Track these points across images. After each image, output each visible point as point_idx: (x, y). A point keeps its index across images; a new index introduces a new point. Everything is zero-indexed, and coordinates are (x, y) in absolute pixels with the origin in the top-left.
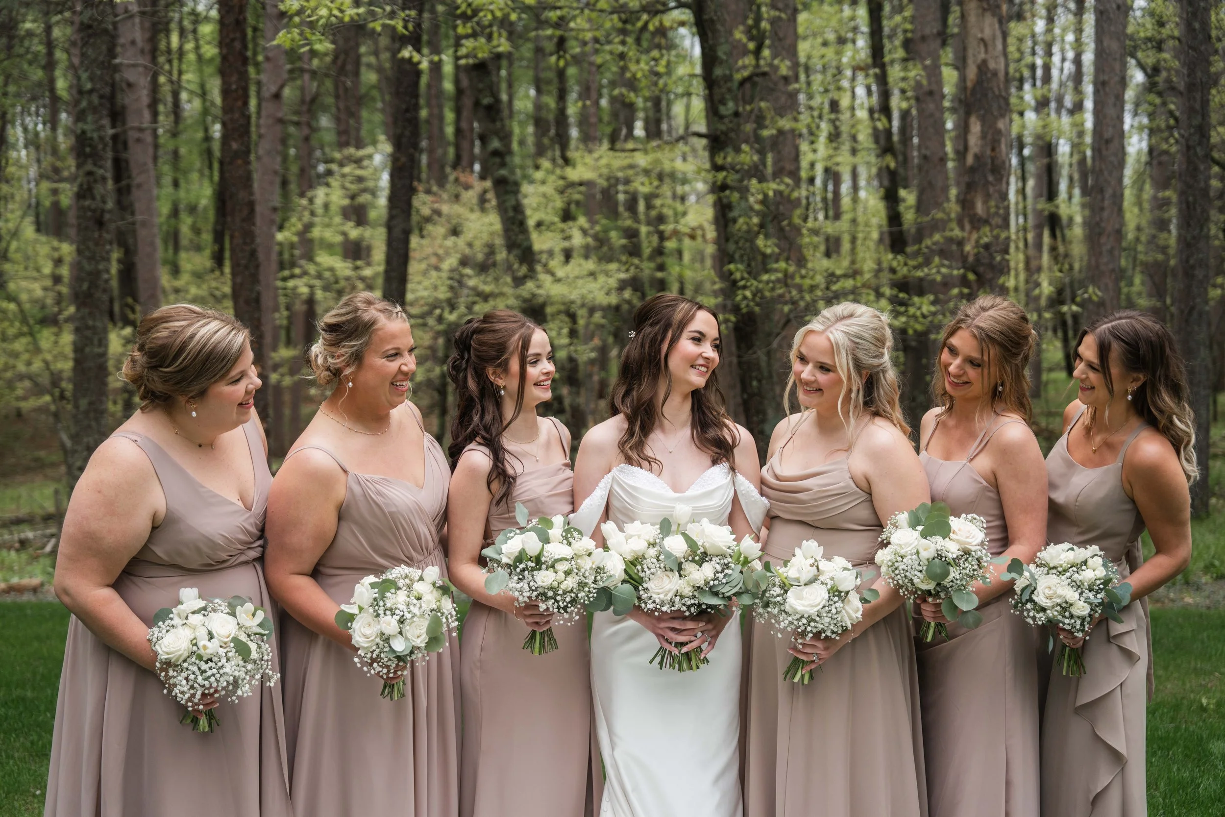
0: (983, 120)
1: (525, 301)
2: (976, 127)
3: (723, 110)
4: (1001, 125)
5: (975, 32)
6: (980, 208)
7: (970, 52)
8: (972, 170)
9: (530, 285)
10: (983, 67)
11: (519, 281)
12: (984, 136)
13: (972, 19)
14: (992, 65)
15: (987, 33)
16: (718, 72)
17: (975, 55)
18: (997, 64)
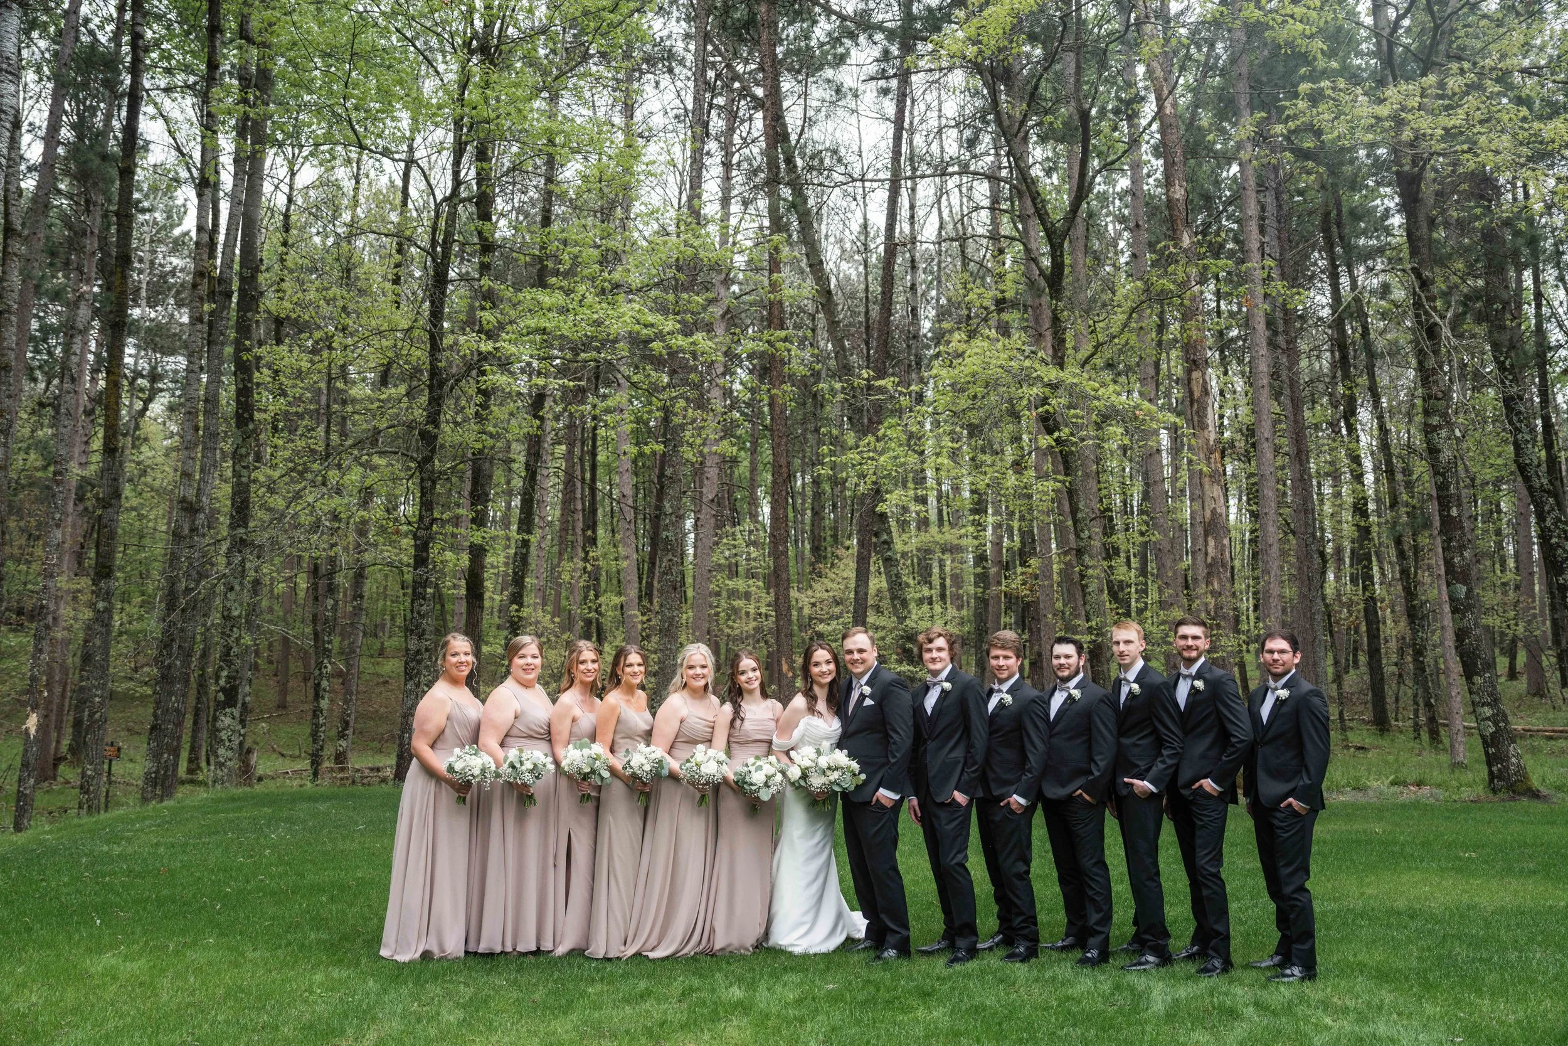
0: (1215, 539)
2: (1211, 543)
4: (1225, 541)
5: (1208, 493)
6: (1216, 586)
7: (1207, 504)
8: (1210, 566)
10: (1214, 511)
12: (1216, 548)
13: (1207, 486)
14: (1218, 510)
15: (1215, 494)
16: (1080, 515)
17: (1210, 505)
18: (1221, 510)
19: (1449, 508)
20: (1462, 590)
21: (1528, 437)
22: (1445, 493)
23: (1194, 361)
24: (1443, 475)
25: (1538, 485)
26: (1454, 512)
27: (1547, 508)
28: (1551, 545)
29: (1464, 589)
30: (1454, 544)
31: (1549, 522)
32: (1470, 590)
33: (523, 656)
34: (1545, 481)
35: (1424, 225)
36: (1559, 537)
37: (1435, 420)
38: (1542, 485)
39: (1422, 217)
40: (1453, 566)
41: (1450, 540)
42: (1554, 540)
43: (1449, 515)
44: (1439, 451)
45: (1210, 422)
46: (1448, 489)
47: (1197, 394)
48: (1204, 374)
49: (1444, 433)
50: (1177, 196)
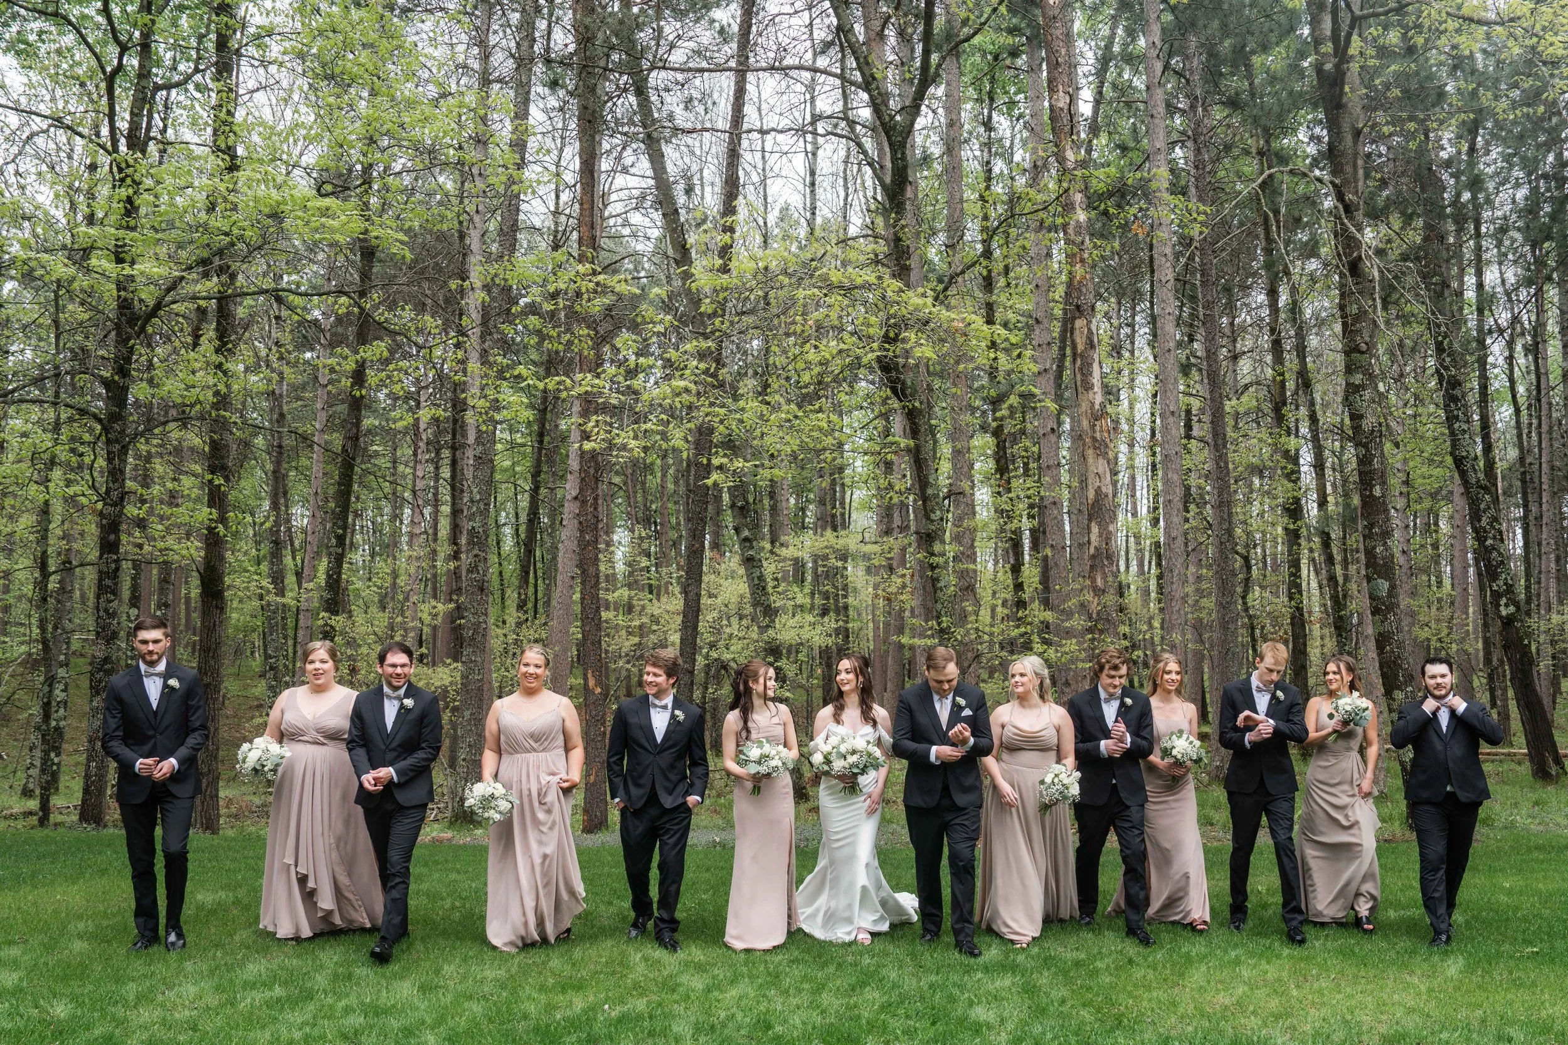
0: (1100, 525)
1: (767, 643)
2: (1095, 529)
3: (933, 516)
4: (1111, 528)
5: (1093, 469)
6: (1099, 582)
7: (1090, 481)
8: (1093, 557)
9: (771, 632)
10: (1098, 491)
11: (763, 629)
12: (1100, 536)
13: (1090, 460)
14: (1104, 490)
15: (1100, 470)
16: (930, 491)
17: (1093, 484)
18: (1109, 490)
19: (1373, 486)
20: (1384, 585)
21: (1465, 427)
22: (1367, 468)
23: (1078, 307)
24: (1365, 446)
25: (1473, 481)
26: (1377, 491)
27: (1482, 506)
28: (1486, 548)
29: (1386, 585)
30: (1376, 530)
31: (1484, 522)
32: (1393, 587)
33: (312, 662)
34: (1481, 476)
35: (1348, 139)
36: (1494, 538)
37: (1357, 378)
38: (1478, 481)
39: (1346, 127)
40: (1375, 557)
41: (1371, 526)
42: (1489, 542)
43: (1371, 495)
44: (1361, 417)
45: (1095, 381)
46: (1370, 463)
47: (1080, 347)
48: (1089, 322)
49: (1367, 394)
50: (1061, 104)
